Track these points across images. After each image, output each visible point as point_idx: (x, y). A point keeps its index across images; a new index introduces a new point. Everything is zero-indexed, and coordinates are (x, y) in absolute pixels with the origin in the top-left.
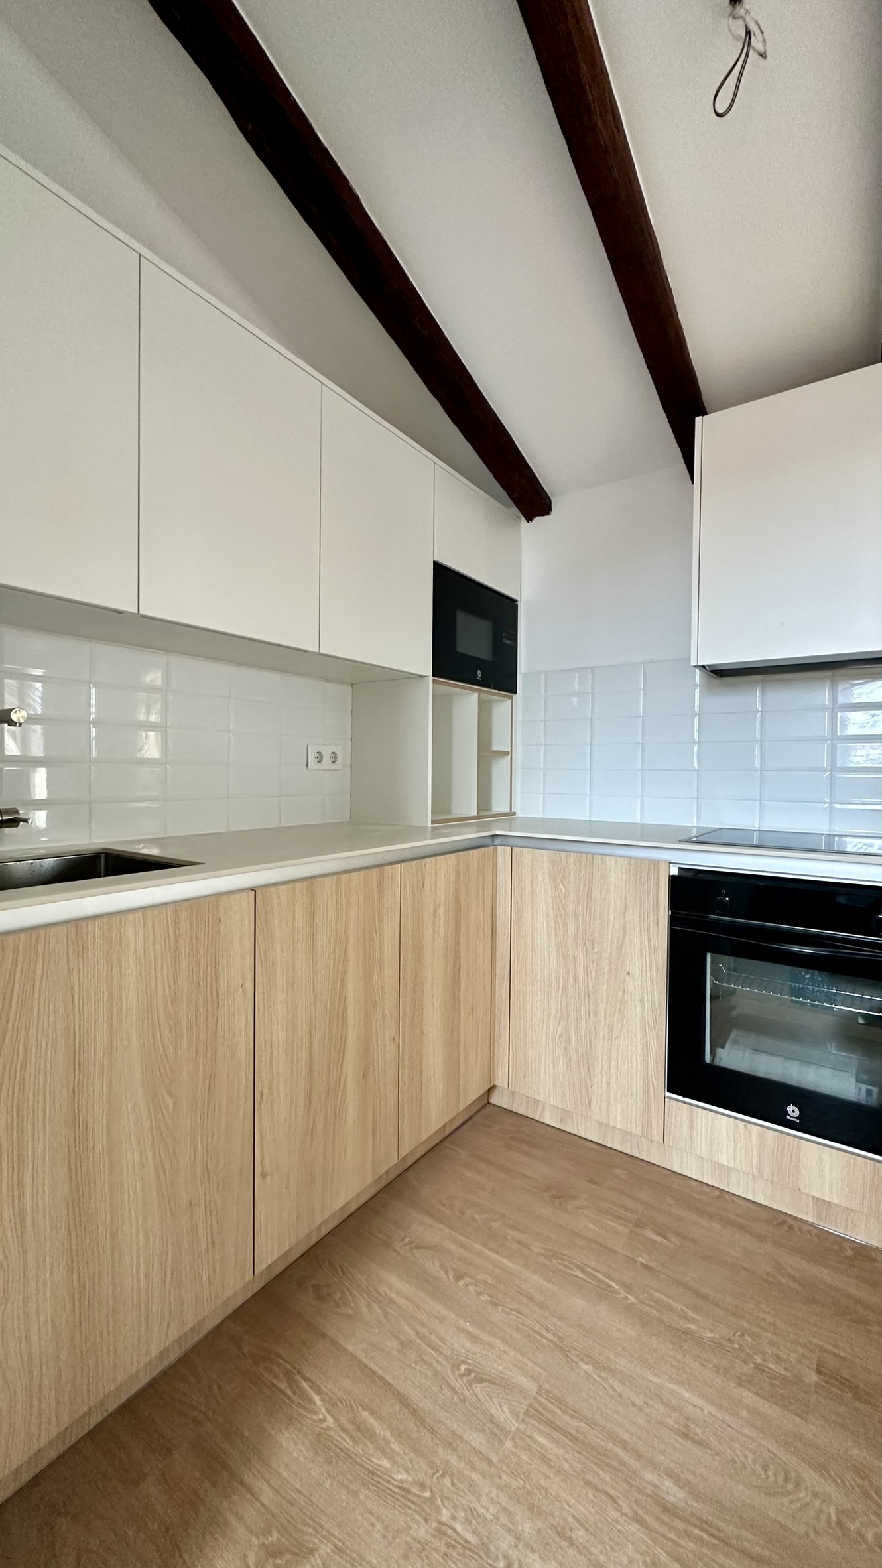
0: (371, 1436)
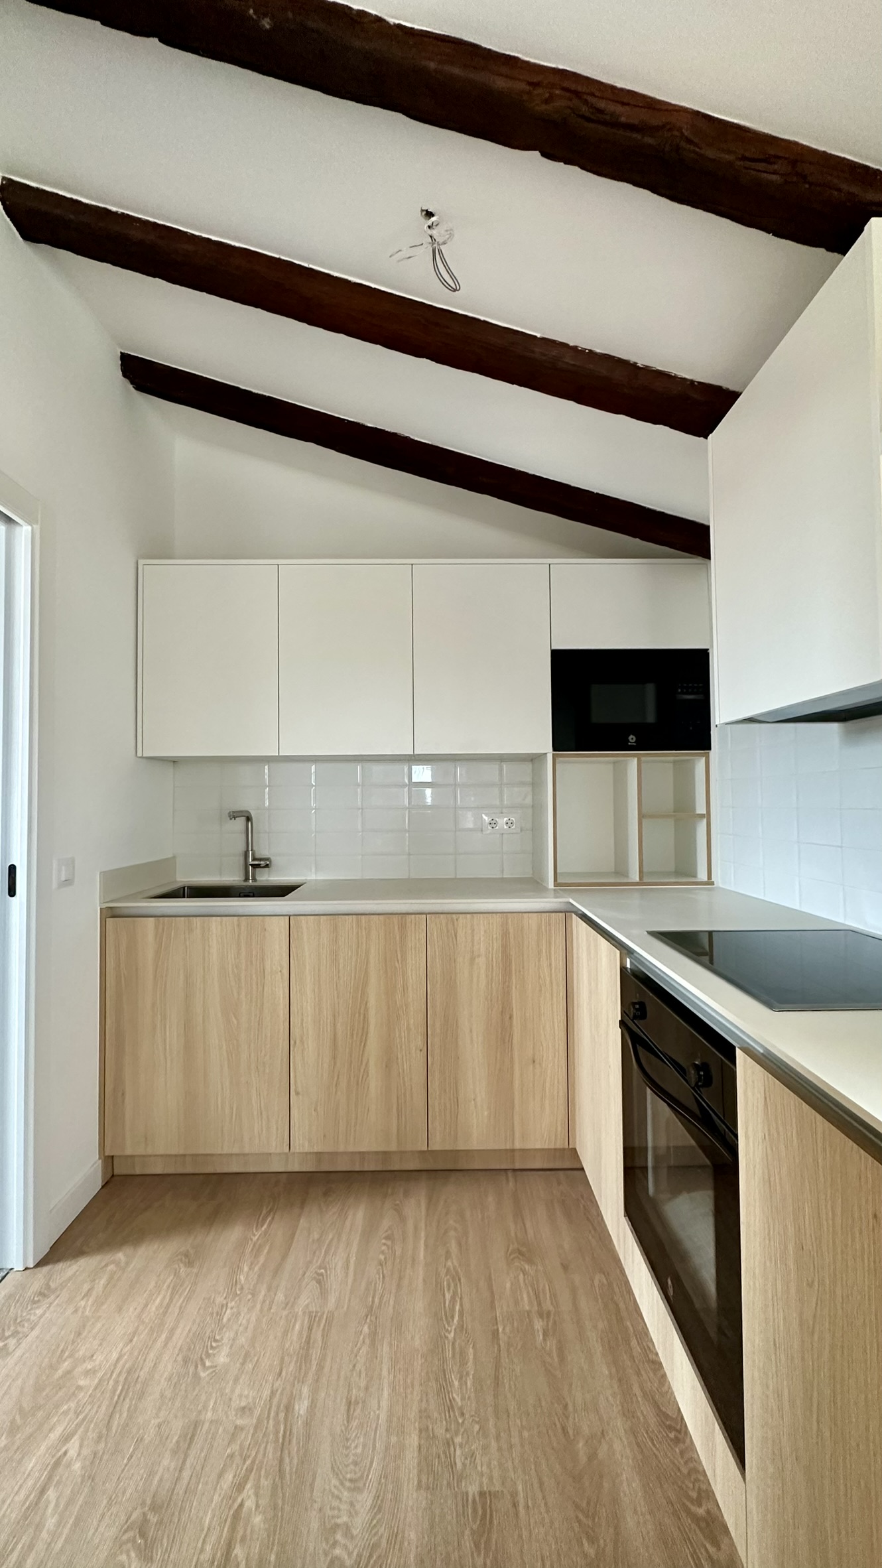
0: (256, 1256)
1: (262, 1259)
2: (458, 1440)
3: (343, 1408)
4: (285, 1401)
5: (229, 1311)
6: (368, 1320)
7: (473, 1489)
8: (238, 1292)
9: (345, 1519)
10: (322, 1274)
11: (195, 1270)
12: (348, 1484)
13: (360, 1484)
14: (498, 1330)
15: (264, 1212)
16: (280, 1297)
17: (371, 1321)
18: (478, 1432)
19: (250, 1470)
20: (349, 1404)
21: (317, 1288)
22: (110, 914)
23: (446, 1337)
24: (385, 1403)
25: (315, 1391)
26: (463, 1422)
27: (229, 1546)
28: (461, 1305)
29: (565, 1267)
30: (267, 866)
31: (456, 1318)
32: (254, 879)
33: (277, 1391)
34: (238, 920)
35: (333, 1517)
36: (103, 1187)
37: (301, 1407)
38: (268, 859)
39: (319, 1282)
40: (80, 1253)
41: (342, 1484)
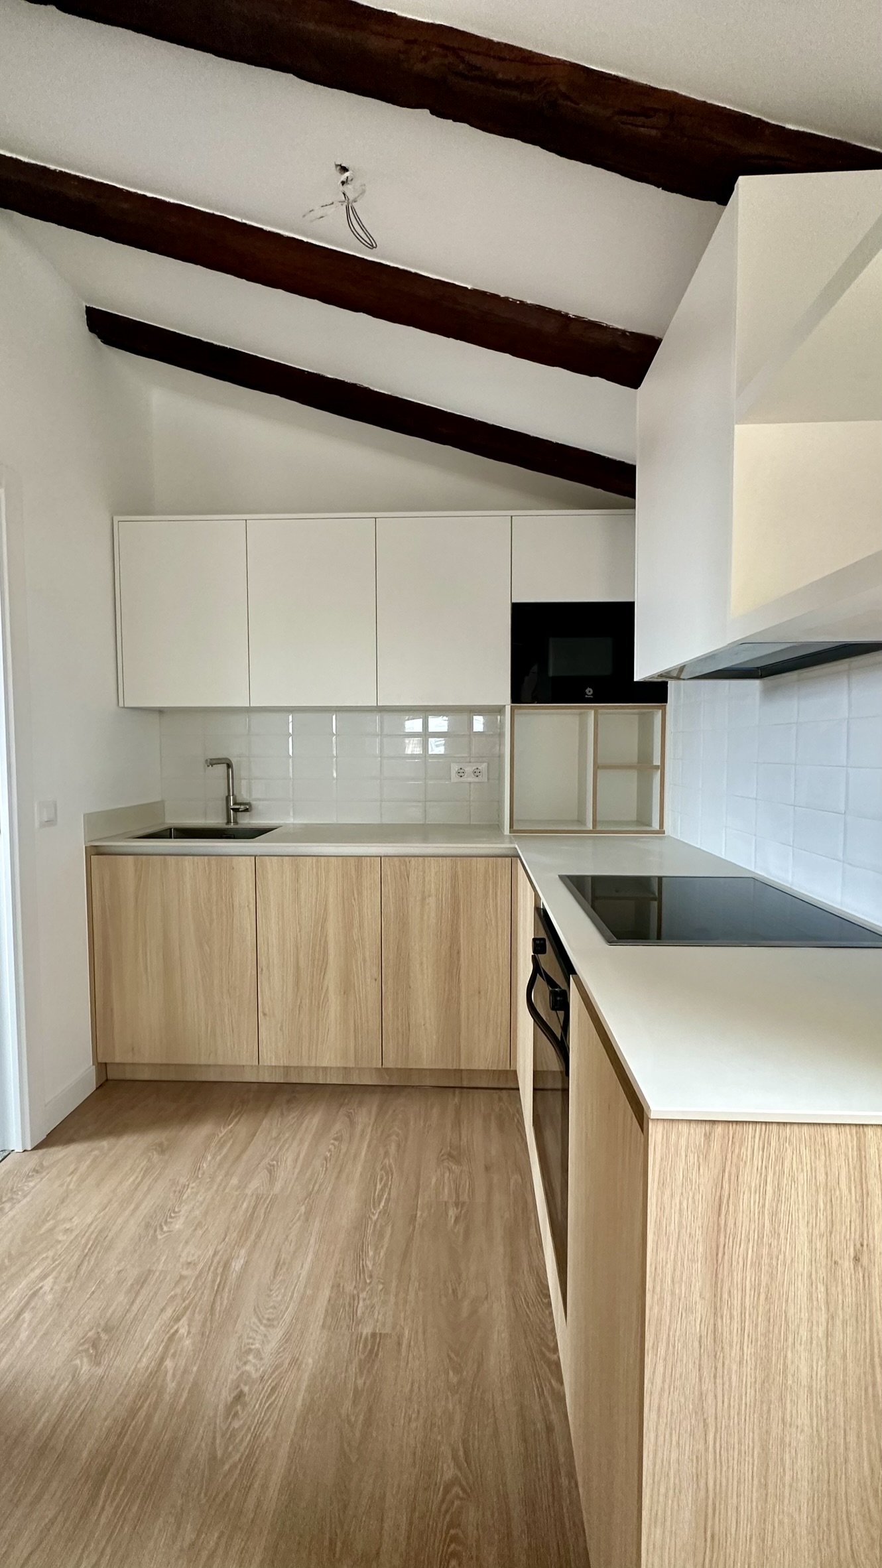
0: (220, 1149)
1: (225, 1151)
2: (363, 1295)
3: (273, 1267)
4: (225, 1258)
5: (189, 1190)
6: (306, 1201)
7: (367, 1330)
8: (200, 1176)
9: (258, 1346)
10: (273, 1166)
11: (166, 1157)
12: (265, 1322)
13: (275, 1323)
14: (416, 1214)
15: (233, 1114)
16: (234, 1181)
17: (308, 1203)
18: (381, 1290)
19: (186, 1309)
20: (277, 1264)
21: (267, 1176)
22: (94, 852)
23: (371, 1219)
24: (307, 1266)
25: (250, 1254)
26: (371, 1282)
27: (162, 1360)
28: (389, 1194)
29: (487, 1168)
30: (246, 810)
31: (382, 1204)
32: (236, 822)
33: (219, 1251)
34: (209, 860)
35: (248, 1344)
36: (97, 1089)
37: (237, 1265)
38: (249, 804)
39: (270, 1172)
40: (70, 1141)
41: (260, 1321)
